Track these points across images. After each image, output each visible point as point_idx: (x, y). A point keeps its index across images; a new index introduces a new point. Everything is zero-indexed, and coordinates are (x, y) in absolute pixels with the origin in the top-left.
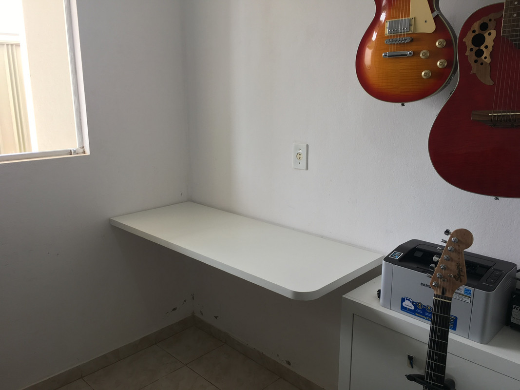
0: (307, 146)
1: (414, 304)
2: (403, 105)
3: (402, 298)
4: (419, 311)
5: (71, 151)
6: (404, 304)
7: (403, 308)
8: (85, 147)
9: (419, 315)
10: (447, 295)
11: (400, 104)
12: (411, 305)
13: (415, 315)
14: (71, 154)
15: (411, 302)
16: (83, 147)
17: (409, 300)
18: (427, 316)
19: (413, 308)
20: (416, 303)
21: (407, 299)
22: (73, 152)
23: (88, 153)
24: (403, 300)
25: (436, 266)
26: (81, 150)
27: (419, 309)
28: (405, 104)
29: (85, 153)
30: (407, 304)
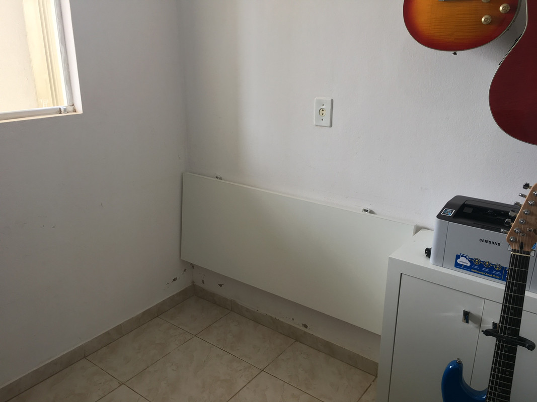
0: (332, 101)
1: (471, 260)
2: (455, 54)
3: (457, 255)
4: (475, 267)
5: (60, 109)
6: (458, 261)
7: (458, 265)
8: (75, 105)
9: (476, 271)
10: (526, 249)
11: (452, 52)
12: (467, 262)
13: (470, 271)
14: (61, 113)
15: (467, 259)
16: (73, 105)
17: (465, 257)
18: (484, 272)
19: (469, 264)
20: (473, 259)
21: (462, 256)
22: (62, 110)
23: (80, 110)
24: (458, 257)
25: (513, 221)
26: (71, 109)
27: (475, 265)
28: (458, 52)
29: (75, 112)
30: (462, 261)
